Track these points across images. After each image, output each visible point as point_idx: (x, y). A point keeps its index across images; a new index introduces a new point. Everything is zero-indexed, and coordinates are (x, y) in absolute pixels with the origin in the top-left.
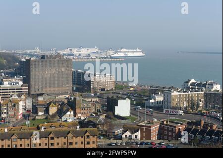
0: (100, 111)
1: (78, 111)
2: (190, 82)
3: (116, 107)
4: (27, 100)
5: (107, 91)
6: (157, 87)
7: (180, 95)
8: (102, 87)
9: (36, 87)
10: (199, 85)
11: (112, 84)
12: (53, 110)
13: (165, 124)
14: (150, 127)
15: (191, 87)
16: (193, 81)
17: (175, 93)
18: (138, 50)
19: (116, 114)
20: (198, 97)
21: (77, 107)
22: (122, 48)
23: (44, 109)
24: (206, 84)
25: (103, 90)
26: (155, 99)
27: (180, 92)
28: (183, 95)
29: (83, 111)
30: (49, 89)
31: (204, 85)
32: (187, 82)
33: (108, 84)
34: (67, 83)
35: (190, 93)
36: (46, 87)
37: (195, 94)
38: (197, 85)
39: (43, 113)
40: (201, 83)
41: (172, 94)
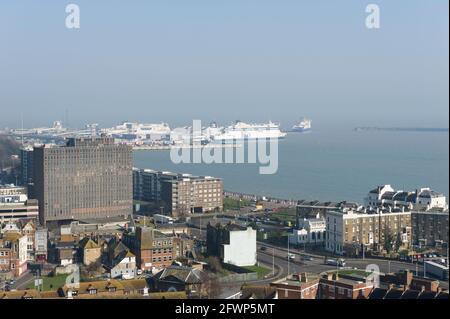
0: (191, 256)
1: (144, 255)
2: (382, 192)
3: (226, 246)
4: (37, 235)
5: (207, 212)
6: (312, 203)
7: (361, 219)
8: (195, 204)
9: (57, 206)
10: (400, 197)
11: (217, 197)
12: (92, 255)
13: (330, 282)
14: (299, 288)
15: (383, 201)
16: (388, 188)
17: (349, 216)
18: (271, 125)
19: (226, 261)
20: (398, 223)
21: (142, 247)
22: (237, 122)
23: (74, 252)
24: (415, 195)
25: (198, 210)
26: (308, 229)
27: (360, 212)
28: (367, 219)
29: (156, 256)
30: (83, 210)
31: (412, 198)
32: (376, 192)
33: (208, 198)
34: (122, 197)
35: (382, 214)
36: (75, 206)
37: (392, 217)
38: (396, 198)
39: (71, 261)
40: (405, 194)
41: (345, 217)
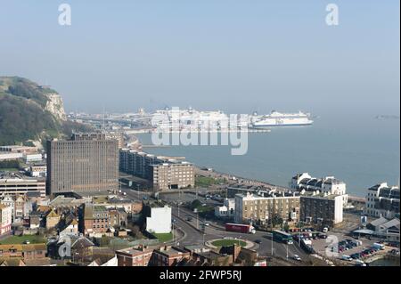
1: (87, 223)
2: (301, 179)
3: (148, 219)
4: (25, 205)
6: (238, 186)
7: (259, 201)
8: (172, 183)
9: (60, 183)
10: (312, 183)
11: (190, 178)
12: (52, 221)
13: (162, 253)
14: (131, 255)
15: (300, 185)
16: (306, 176)
17: (249, 198)
18: (301, 114)
20: (290, 204)
22: (273, 111)
23: (40, 219)
24: (321, 182)
26: (228, 207)
28: (264, 201)
29: (96, 225)
30: (80, 186)
31: (319, 184)
32: (296, 178)
37: (285, 200)
38: (310, 184)
39: (38, 226)
40: (315, 181)
41: (244, 199)
